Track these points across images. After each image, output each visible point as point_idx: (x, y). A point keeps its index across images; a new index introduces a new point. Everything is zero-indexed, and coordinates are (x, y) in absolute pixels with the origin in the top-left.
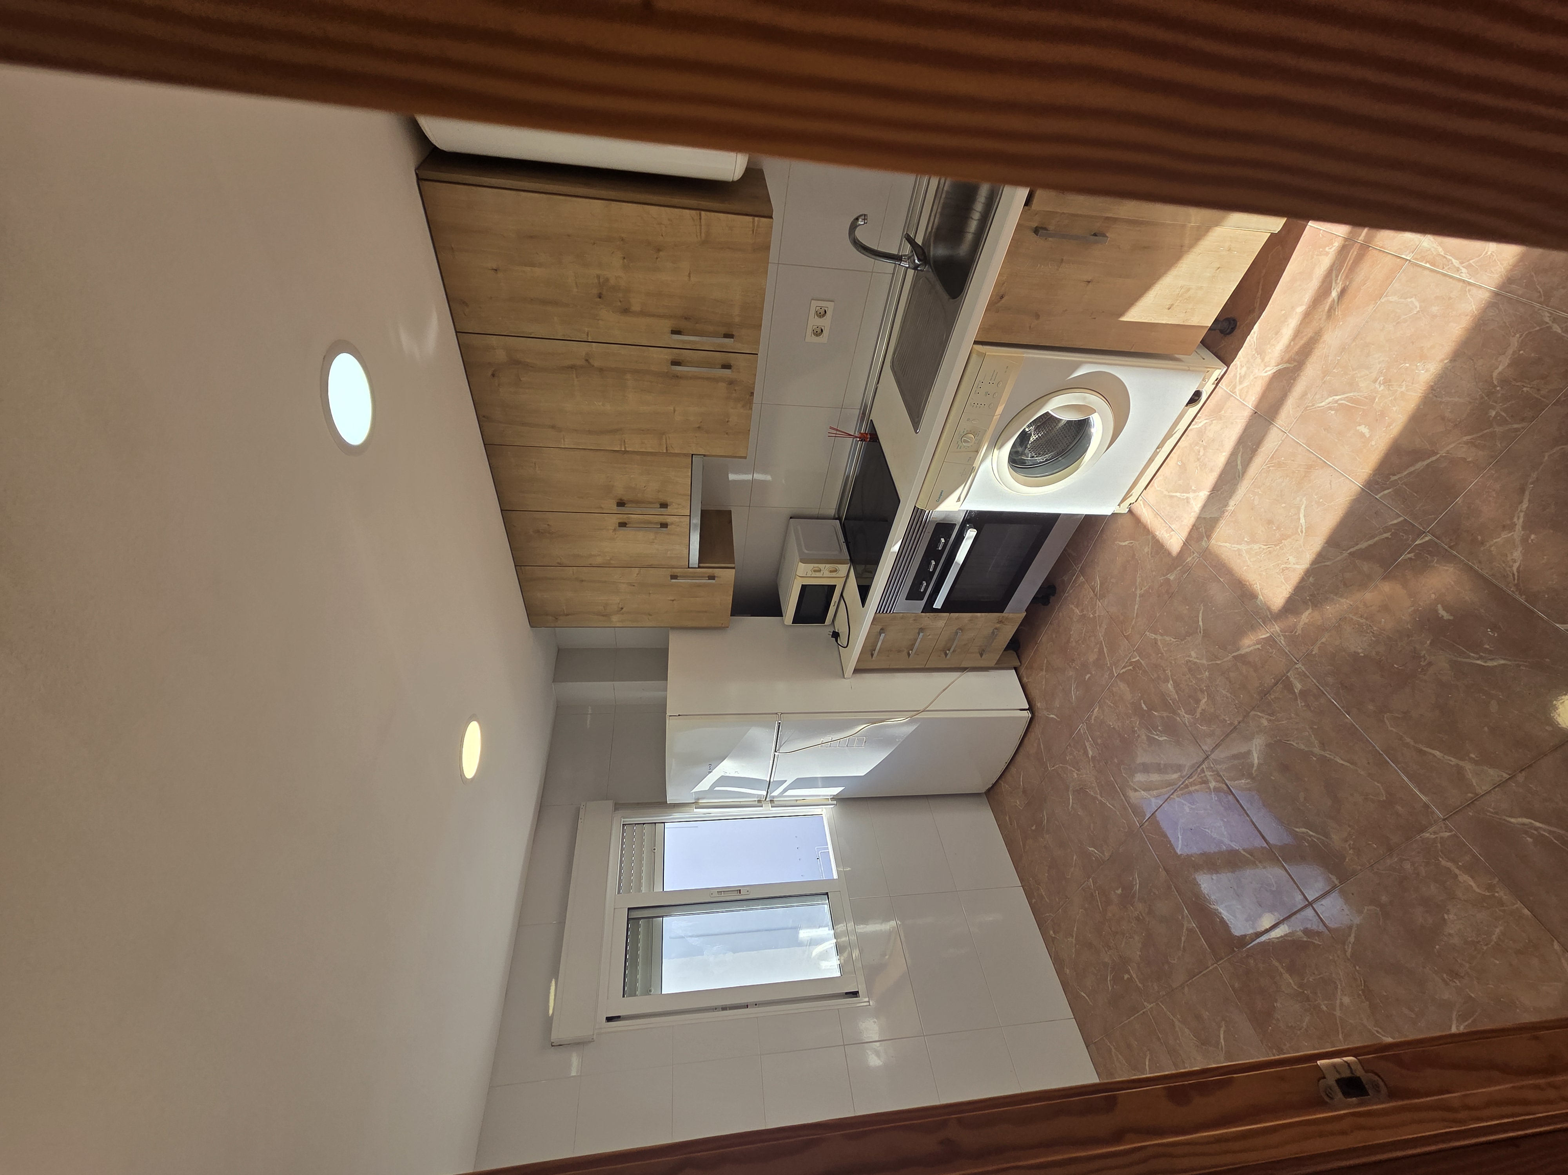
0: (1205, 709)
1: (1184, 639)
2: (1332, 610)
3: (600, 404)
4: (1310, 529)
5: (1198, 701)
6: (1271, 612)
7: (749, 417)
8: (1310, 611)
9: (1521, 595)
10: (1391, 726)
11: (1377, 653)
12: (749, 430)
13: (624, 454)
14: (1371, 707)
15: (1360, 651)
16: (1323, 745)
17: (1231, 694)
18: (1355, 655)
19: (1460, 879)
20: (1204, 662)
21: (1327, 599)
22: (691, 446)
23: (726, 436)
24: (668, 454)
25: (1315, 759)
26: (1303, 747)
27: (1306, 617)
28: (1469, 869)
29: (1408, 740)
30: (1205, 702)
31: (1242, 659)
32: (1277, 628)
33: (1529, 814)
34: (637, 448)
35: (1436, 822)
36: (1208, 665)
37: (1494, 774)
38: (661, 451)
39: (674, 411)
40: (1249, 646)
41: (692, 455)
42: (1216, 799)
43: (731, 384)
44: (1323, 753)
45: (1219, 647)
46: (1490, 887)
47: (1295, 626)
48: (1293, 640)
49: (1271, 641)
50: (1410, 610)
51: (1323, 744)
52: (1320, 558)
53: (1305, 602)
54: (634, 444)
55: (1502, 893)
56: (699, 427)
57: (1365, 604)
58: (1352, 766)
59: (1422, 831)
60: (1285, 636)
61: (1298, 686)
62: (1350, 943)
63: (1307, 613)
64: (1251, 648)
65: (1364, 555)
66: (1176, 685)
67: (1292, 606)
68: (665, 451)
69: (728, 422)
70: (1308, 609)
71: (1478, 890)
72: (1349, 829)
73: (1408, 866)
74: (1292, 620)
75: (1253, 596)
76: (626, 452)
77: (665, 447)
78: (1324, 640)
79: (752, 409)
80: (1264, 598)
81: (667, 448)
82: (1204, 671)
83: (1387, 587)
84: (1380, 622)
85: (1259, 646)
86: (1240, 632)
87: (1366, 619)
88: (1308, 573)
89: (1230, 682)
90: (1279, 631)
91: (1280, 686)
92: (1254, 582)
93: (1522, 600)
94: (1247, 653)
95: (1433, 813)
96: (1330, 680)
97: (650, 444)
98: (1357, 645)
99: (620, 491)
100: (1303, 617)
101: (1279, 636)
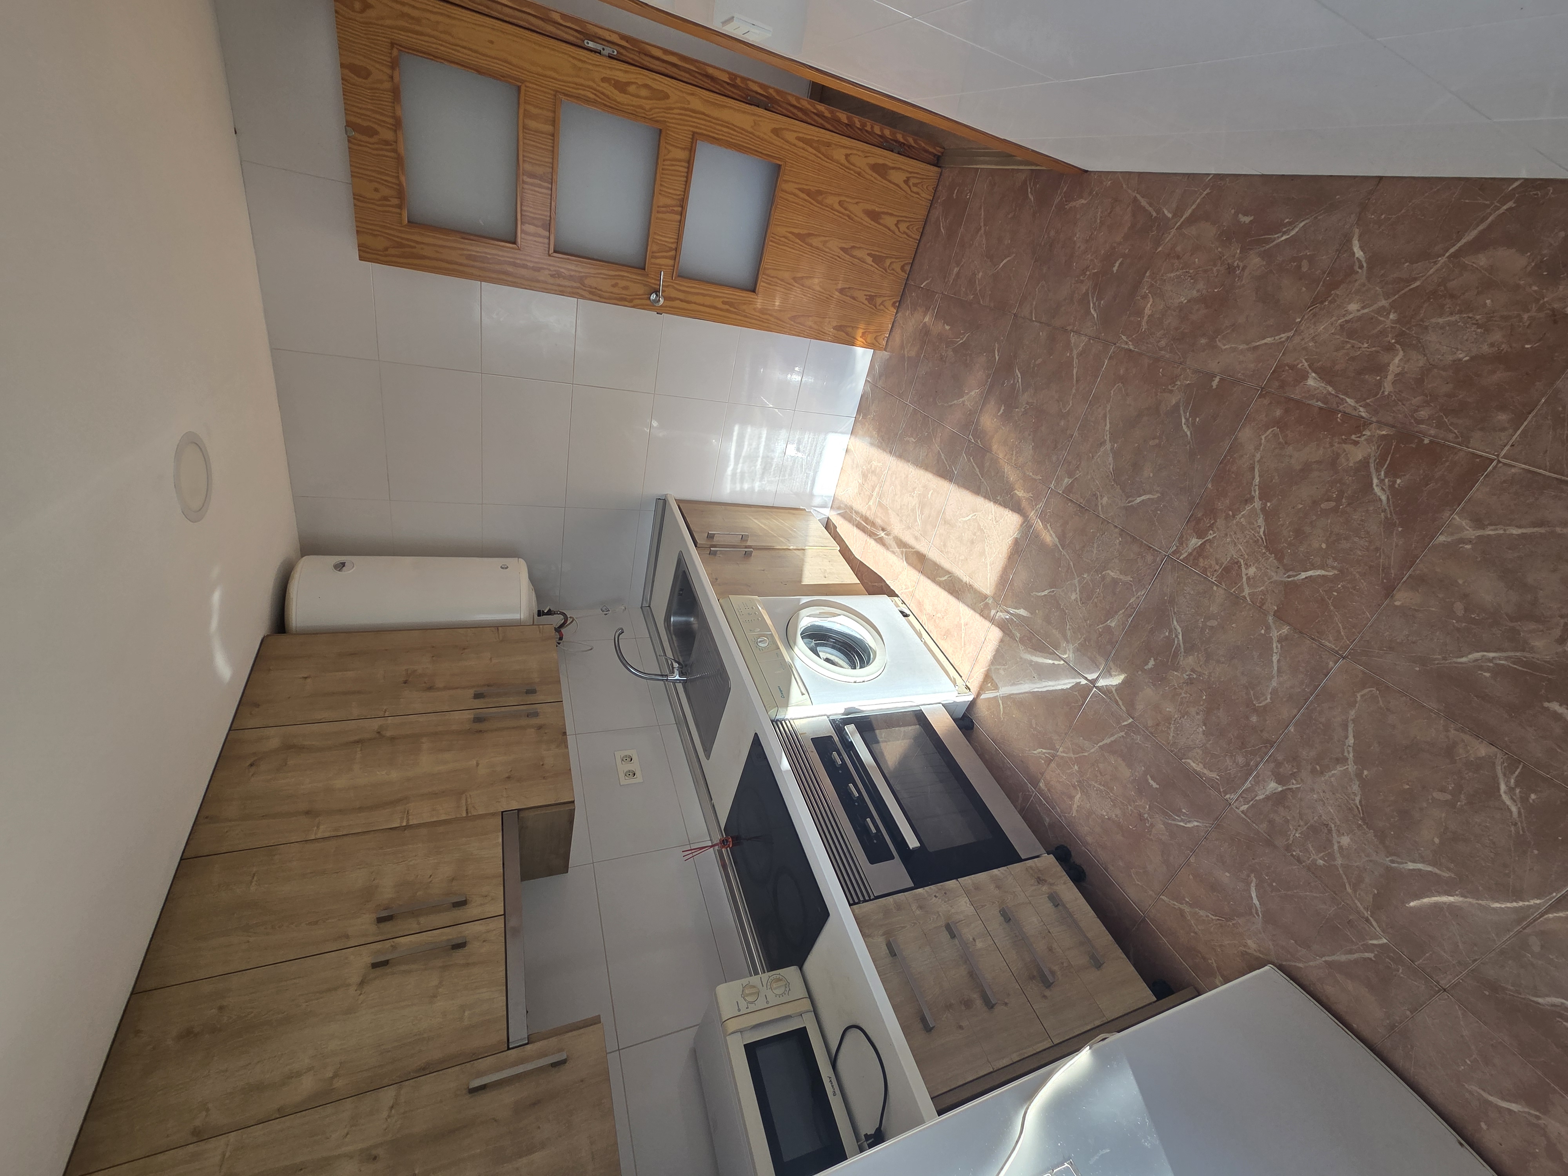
0: (1119, 570)
1: (1064, 611)
2: (1012, 475)
3: (384, 773)
4: (974, 510)
5: (1115, 582)
6: (1024, 522)
7: (566, 756)
8: (1016, 491)
9: (988, 382)
10: (1069, 404)
11: (1029, 435)
12: (570, 769)
13: (405, 830)
14: (1062, 423)
15: (1031, 446)
16: (1103, 443)
17: (1093, 543)
18: (1034, 448)
19: (1150, 312)
20: (1076, 581)
21: (1007, 482)
22: (499, 802)
23: (544, 781)
24: (469, 818)
25: (1116, 445)
26: (1111, 459)
27: (1020, 493)
28: (1140, 313)
29: (1074, 391)
30: (1113, 572)
31: (1062, 537)
32: (1032, 514)
33: (1088, 312)
34: (427, 818)
35: (1119, 347)
36: (1078, 577)
37: (1073, 338)
38: (458, 816)
39: (478, 765)
40: (1051, 535)
41: (502, 812)
42: (1211, 532)
43: (540, 729)
44: (1108, 441)
45: (1060, 567)
46: (1144, 297)
47: (1027, 499)
48: (1036, 498)
49: (1042, 517)
50: (1004, 428)
51: (1101, 444)
52: (987, 497)
53: (1012, 497)
54: (421, 813)
55: (1145, 290)
56: (509, 778)
57: (1006, 455)
58: (1108, 416)
59: (1130, 350)
60: (1036, 505)
61: (1067, 481)
62: (1275, 339)
63: (1018, 493)
64: (1052, 532)
65: (981, 467)
66: (1110, 615)
67: (1016, 507)
68: (464, 815)
69: (543, 765)
70: (1016, 494)
71: (1151, 300)
72: (1159, 394)
73: (1163, 343)
74: (1024, 503)
75: (1016, 542)
76: (408, 827)
77: (465, 809)
78: (1031, 474)
79: (568, 747)
80: (1016, 532)
81: (467, 810)
82: (1084, 580)
83: (995, 447)
84: (1013, 441)
85: (1048, 525)
86: (1043, 547)
87: (1013, 451)
88: (996, 502)
89: (1084, 547)
90: (1034, 511)
91: (1071, 497)
92: (1008, 545)
93: (990, 380)
94: (1056, 536)
95: (1114, 352)
96: (1054, 458)
97: (445, 810)
98: (1028, 450)
99: (387, 891)
100: (1020, 495)
101: (1037, 510)
